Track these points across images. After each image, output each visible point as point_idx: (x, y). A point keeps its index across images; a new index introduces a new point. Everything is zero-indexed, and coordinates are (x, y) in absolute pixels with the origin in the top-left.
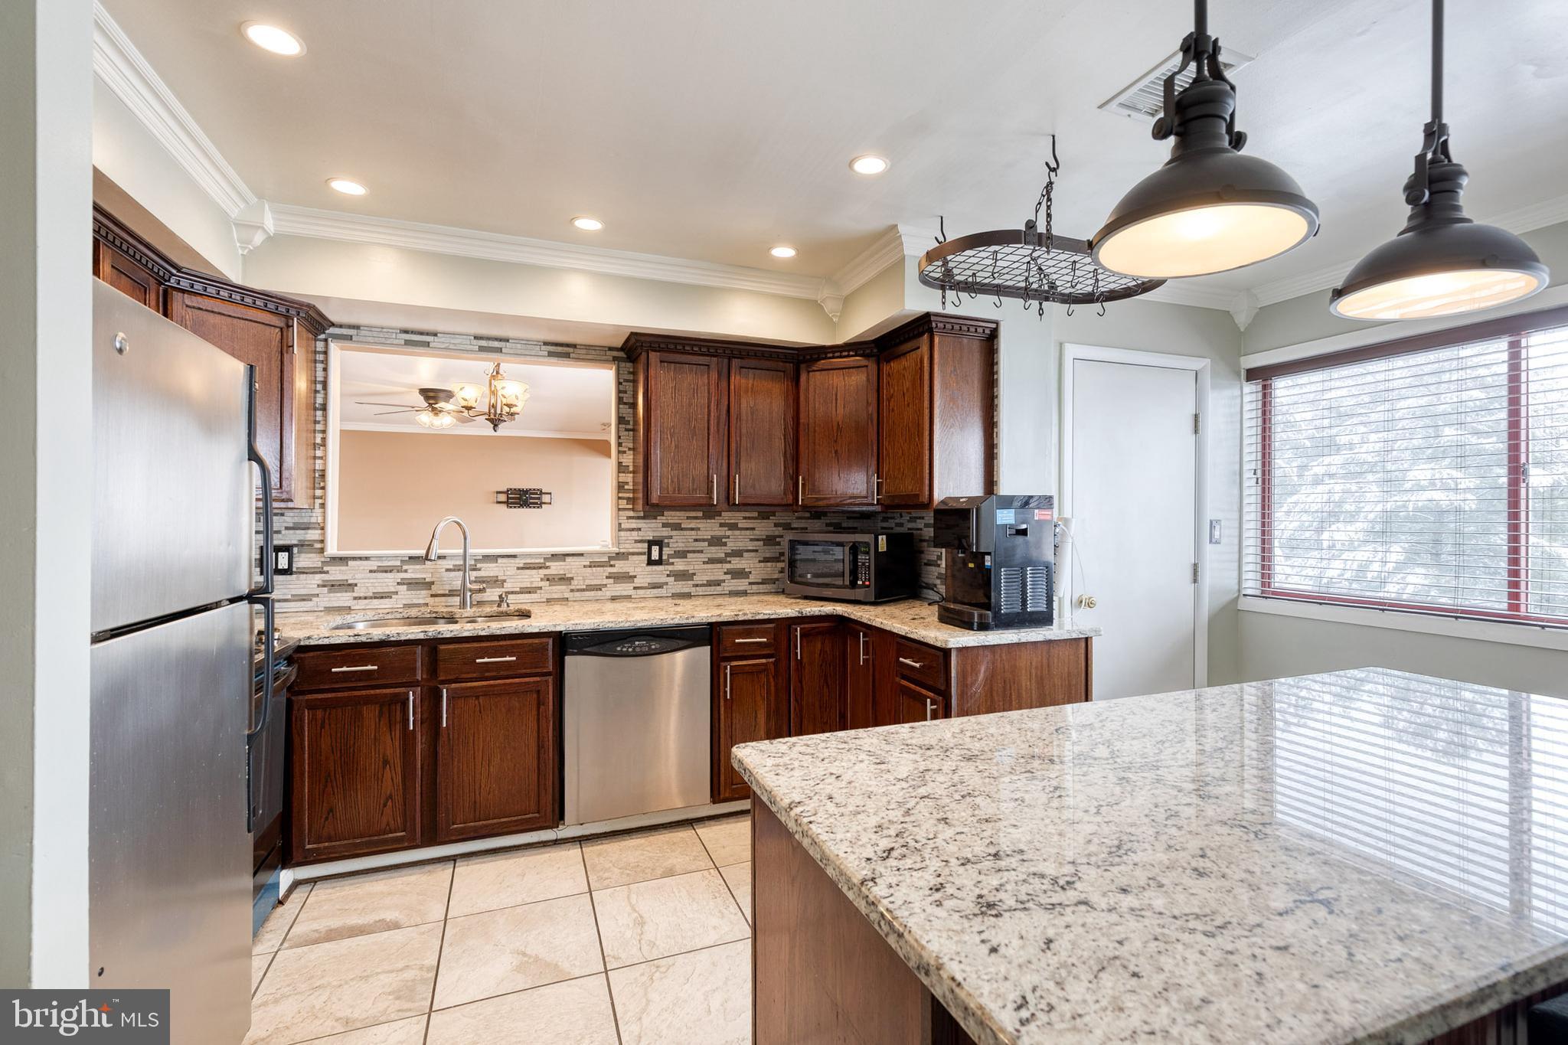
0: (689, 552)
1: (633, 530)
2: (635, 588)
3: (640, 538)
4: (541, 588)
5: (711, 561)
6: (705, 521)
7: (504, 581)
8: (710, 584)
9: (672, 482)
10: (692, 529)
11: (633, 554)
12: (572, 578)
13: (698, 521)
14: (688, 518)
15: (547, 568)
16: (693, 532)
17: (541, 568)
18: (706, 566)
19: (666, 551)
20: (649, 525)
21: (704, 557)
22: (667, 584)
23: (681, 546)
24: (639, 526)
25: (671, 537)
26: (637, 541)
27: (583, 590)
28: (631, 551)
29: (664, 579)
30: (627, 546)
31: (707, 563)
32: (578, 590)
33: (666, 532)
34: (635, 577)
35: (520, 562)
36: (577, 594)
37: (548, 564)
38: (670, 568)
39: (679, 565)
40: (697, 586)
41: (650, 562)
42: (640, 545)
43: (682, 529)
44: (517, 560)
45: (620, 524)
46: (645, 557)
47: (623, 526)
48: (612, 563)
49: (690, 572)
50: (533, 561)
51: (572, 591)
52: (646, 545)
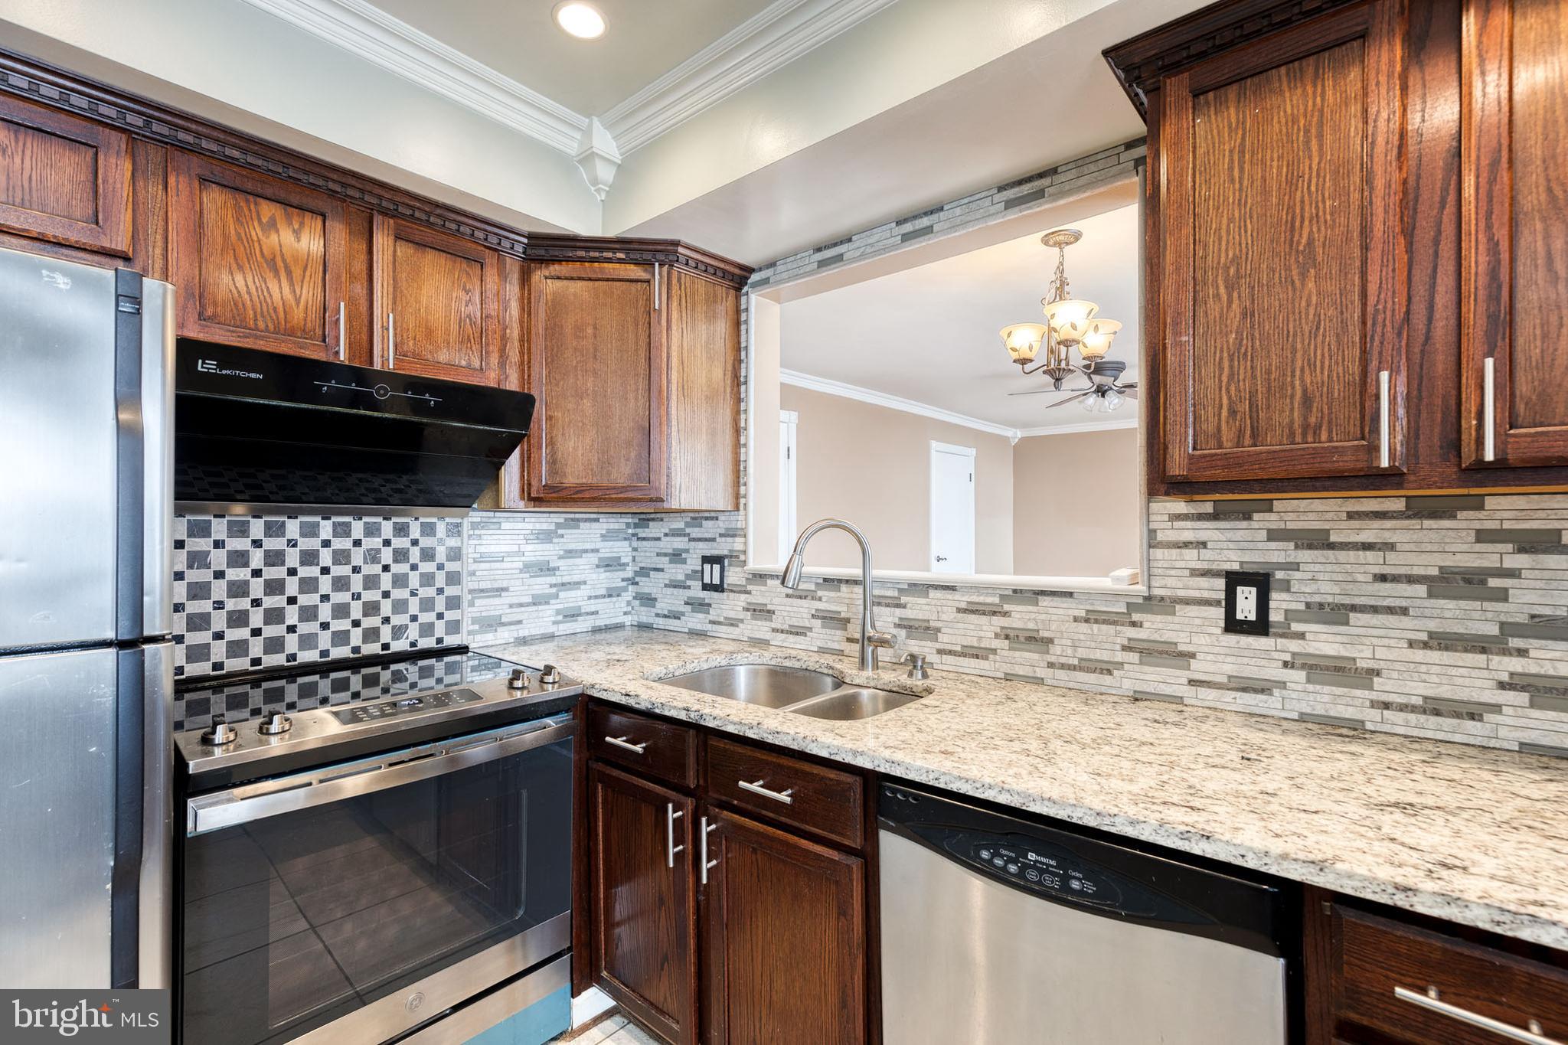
0: (1354, 608)
1: (1186, 545)
2: (1192, 682)
3: (1205, 566)
4: (994, 651)
5: (1441, 641)
6: (1415, 523)
7: (938, 630)
8: (1434, 707)
9: (1233, 412)
10: (1367, 547)
11: (1187, 602)
12: (1051, 641)
13: (1389, 524)
14: (1351, 516)
15: (1006, 614)
16: (1370, 555)
17: (994, 613)
18: (1420, 655)
19: (1279, 602)
20: (1230, 535)
21: (1416, 627)
22: (1283, 685)
23: (1328, 591)
24: (1202, 536)
25: (1295, 567)
26: (1195, 573)
27: (1073, 668)
28: (1181, 593)
29: (1275, 672)
30: (1170, 582)
31: (1426, 645)
32: (1063, 666)
33: (1277, 553)
34: (1193, 656)
35: (962, 599)
36: (1062, 674)
37: (1007, 607)
38: (1294, 646)
39: (1324, 641)
40: (1386, 706)
41: (1233, 625)
42: (1204, 582)
43: (1332, 546)
44: (957, 596)
45: (1152, 533)
46: (1220, 613)
47: (1160, 536)
48: (1136, 617)
49: (1361, 664)
50: (981, 599)
51: (1051, 665)
52: (1221, 583)
